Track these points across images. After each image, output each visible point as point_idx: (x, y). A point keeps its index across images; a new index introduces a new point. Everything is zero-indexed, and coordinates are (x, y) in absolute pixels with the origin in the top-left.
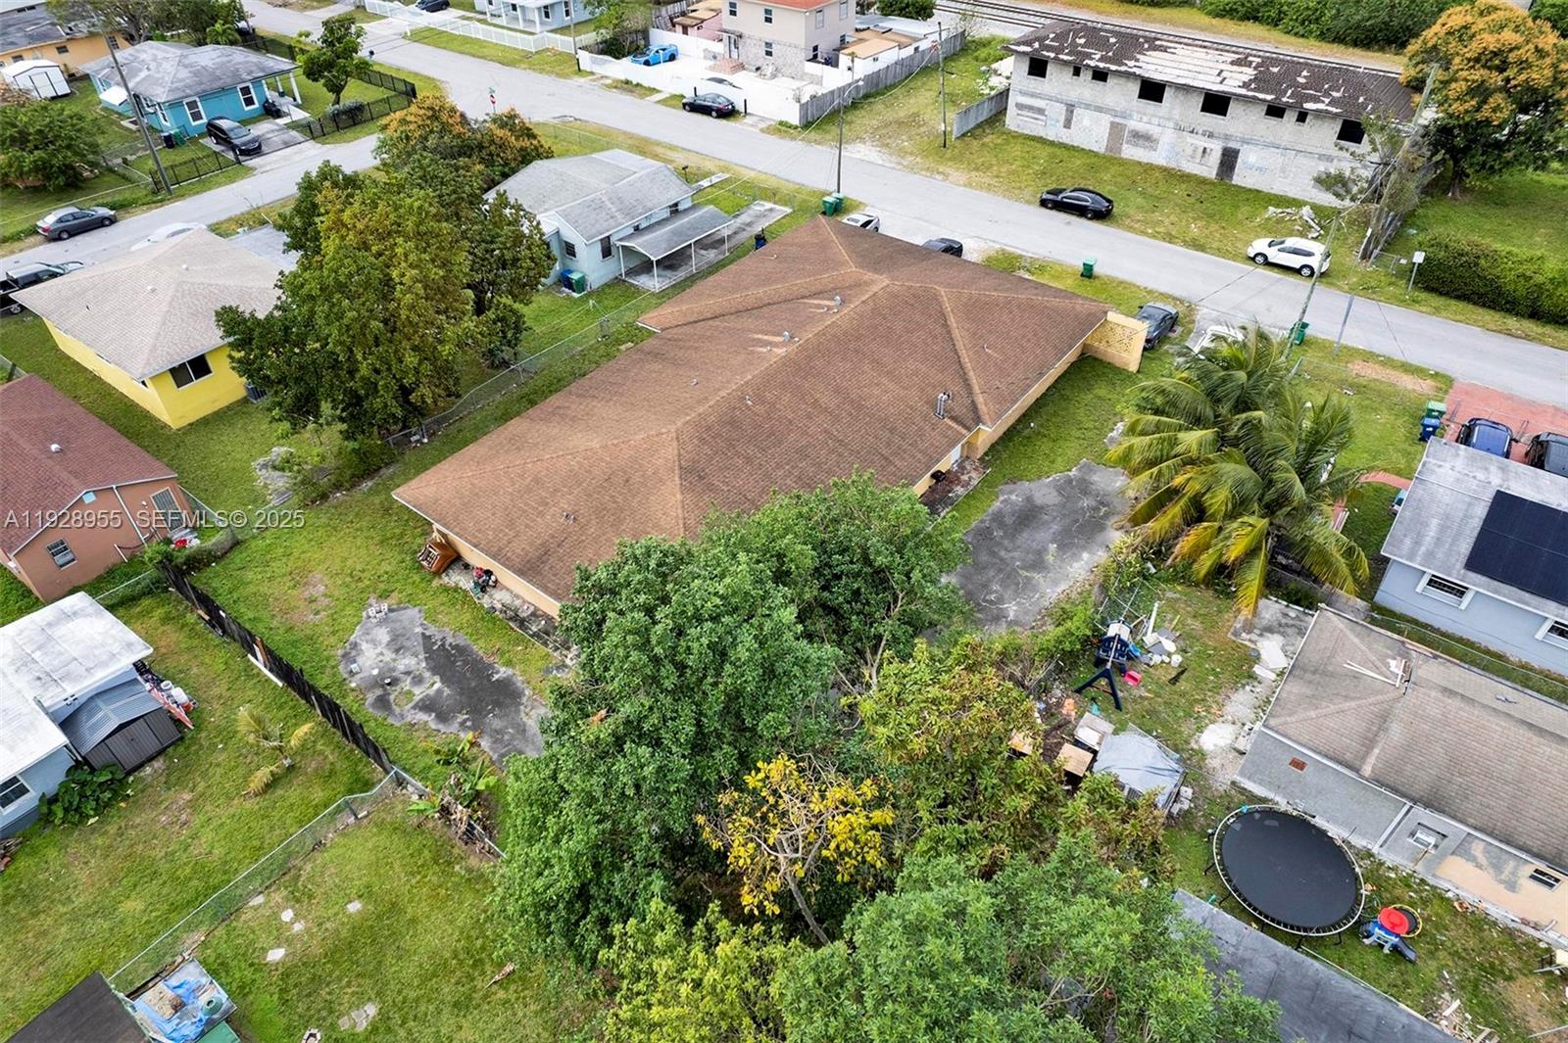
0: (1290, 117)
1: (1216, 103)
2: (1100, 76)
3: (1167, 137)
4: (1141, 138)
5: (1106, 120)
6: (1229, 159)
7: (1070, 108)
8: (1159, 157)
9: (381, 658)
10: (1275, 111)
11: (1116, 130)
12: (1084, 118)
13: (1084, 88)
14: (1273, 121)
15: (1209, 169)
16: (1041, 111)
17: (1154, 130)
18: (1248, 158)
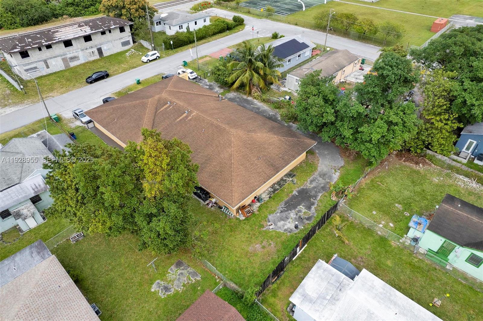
0: (107, 32)
1: (88, 38)
2: (49, 47)
3: (80, 54)
4: (73, 59)
5: (59, 59)
6: (100, 51)
7: (45, 62)
8: (82, 61)
9: (291, 222)
10: (103, 33)
11: (64, 60)
12: (52, 62)
13: (46, 53)
14: (104, 36)
15: (97, 57)
16: (36, 68)
17: (76, 54)
18: (104, 48)
